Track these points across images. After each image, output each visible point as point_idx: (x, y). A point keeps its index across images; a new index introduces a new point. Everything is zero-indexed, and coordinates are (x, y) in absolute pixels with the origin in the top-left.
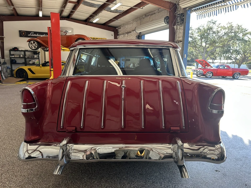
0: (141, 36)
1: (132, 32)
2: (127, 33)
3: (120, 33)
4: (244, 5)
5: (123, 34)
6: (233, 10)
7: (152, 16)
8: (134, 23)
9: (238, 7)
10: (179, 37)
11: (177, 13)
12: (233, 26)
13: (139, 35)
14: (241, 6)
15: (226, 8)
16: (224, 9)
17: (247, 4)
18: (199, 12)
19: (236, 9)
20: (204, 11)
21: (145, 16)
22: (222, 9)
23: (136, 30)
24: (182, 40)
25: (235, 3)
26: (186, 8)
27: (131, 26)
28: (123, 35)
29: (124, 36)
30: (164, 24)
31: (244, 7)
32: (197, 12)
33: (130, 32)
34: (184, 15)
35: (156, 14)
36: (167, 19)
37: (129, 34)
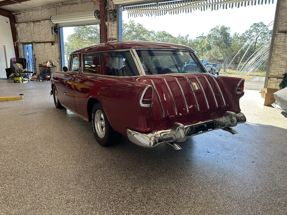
0: (59, 28)
1: (42, 22)
2: (34, 22)
3: (19, 20)
4: (171, 12)
5: (26, 22)
6: (162, 15)
7: (73, 5)
8: (45, 10)
9: (166, 12)
10: (112, 35)
11: (108, 8)
12: (135, 24)
13: (56, 27)
14: (169, 12)
15: (156, 11)
16: (155, 12)
17: (174, 12)
18: (131, 11)
19: (165, 14)
20: (136, 11)
21: (62, 4)
22: (153, 12)
23: (52, 20)
24: (116, 38)
25: (164, 8)
26: (118, 5)
27: (40, 14)
28: (25, 24)
29: (28, 24)
30: (93, 18)
31: (171, 14)
32: (128, 11)
33: (39, 21)
34: (116, 12)
35: (78, 4)
36: (98, 14)
37: (36, 23)
